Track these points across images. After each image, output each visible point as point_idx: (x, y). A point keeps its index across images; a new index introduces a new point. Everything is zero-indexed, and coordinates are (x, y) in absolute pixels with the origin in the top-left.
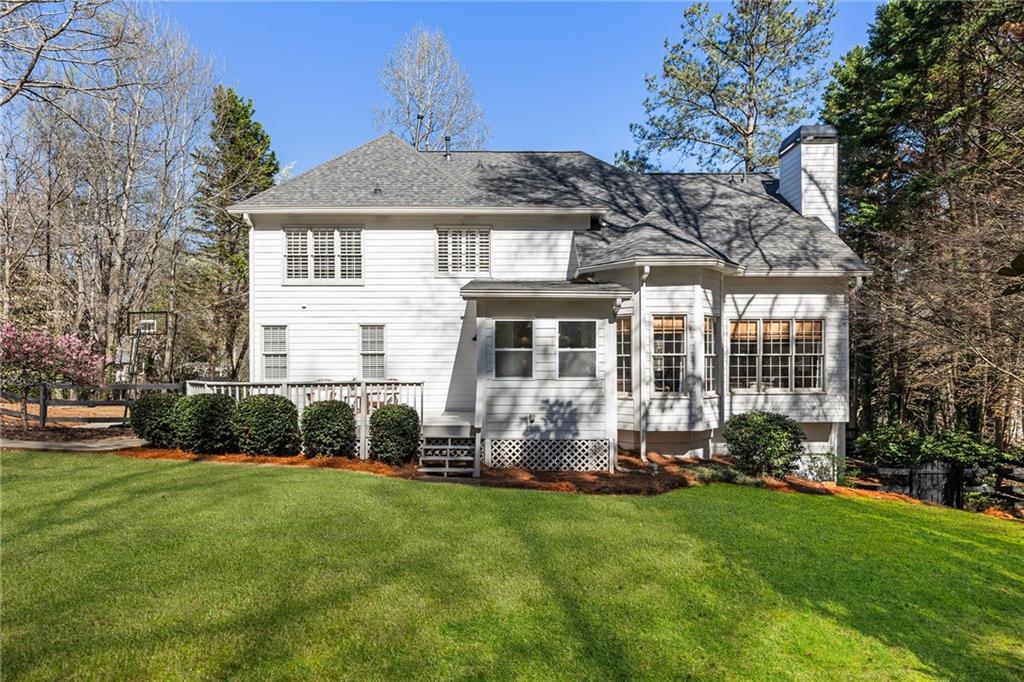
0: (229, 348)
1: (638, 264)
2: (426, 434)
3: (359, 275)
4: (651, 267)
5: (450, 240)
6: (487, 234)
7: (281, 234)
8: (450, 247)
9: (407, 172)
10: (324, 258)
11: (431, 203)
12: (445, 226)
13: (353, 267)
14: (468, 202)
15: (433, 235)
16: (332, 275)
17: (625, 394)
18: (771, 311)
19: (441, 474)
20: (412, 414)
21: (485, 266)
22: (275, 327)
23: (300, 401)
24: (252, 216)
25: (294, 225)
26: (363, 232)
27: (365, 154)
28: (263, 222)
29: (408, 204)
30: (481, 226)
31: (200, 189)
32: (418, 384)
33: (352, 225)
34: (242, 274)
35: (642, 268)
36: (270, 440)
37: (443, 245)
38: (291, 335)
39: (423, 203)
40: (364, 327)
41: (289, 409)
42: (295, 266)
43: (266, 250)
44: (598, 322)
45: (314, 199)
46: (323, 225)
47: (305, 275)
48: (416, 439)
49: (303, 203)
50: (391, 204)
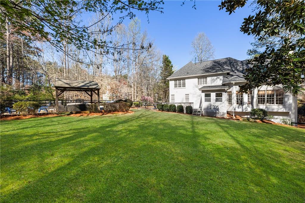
0: (165, 98)
1: (232, 82)
2: (193, 110)
3: (185, 86)
4: (235, 83)
5: (200, 80)
6: (207, 78)
7: (174, 81)
8: (200, 81)
9: (193, 69)
10: (180, 84)
11: (196, 74)
12: (199, 77)
13: (184, 85)
14: (203, 73)
15: (197, 79)
16: (181, 87)
17: (231, 105)
18: (267, 89)
19: (195, 114)
20: (192, 107)
21: (206, 83)
22: (173, 95)
23: (176, 105)
24: (170, 79)
25: (175, 80)
26: (186, 80)
27: (186, 66)
28: (171, 80)
29: (193, 75)
30: (205, 77)
31: (161, 72)
32: (192, 103)
33: (184, 79)
34: (168, 87)
35: (233, 83)
36: (173, 110)
37: (199, 80)
38: (175, 96)
39: (195, 74)
40: (186, 95)
41: (175, 106)
42: (176, 86)
43: (172, 84)
44: (223, 93)
45: (178, 76)
46: (179, 79)
47: (177, 87)
48: (192, 111)
49: (177, 76)
50: (190, 75)
